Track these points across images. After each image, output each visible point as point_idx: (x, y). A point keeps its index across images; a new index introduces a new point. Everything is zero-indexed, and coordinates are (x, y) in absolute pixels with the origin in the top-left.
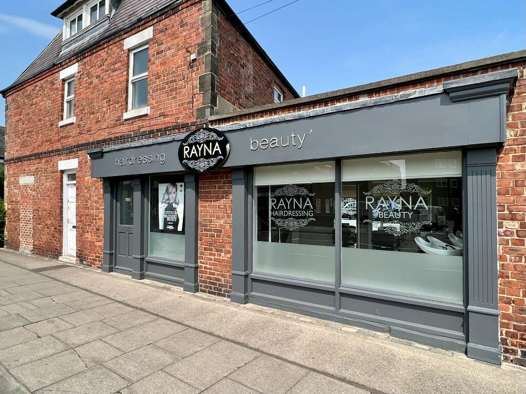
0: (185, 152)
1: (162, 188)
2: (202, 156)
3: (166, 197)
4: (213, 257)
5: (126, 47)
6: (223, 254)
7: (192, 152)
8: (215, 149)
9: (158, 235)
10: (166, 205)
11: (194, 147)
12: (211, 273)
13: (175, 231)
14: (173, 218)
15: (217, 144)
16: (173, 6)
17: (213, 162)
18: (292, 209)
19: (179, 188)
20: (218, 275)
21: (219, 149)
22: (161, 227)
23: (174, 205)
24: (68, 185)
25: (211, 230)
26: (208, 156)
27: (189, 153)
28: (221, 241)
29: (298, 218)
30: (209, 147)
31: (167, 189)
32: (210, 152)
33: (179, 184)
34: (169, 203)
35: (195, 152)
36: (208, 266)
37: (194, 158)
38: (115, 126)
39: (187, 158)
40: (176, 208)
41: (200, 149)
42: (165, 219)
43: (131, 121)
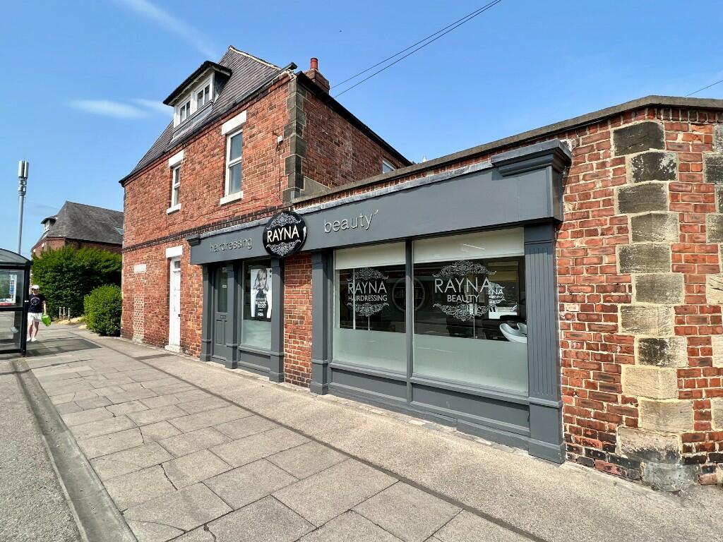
2: (283, 240)
3: (258, 283)
4: (296, 345)
5: (223, 132)
6: (305, 342)
7: (274, 237)
8: (294, 233)
9: (250, 322)
10: (257, 292)
12: (295, 363)
13: (264, 319)
14: (264, 306)
15: (295, 228)
16: (262, 90)
17: (292, 246)
18: (367, 294)
19: (269, 274)
20: (301, 364)
21: (297, 233)
22: (253, 315)
23: (264, 292)
24: (175, 272)
25: (294, 317)
26: (288, 240)
27: (272, 238)
28: (304, 328)
29: (373, 303)
30: (288, 230)
31: (258, 275)
32: (289, 236)
33: (268, 270)
34: (260, 289)
35: (277, 236)
36: (293, 355)
37: (276, 242)
38: (214, 211)
39: (270, 243)
40: (265, 295)
41: (281, 233)
42: (257, 306)
43: (226, 207)
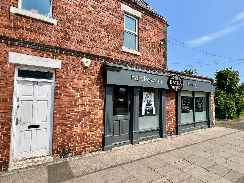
0: (171, 82)
1: (144, 95)
2: (176, 85)
3: (147, 99)
4: (169, 122)
6: (172, 120)
7: (173, 83)
8: (180, 84)
10: (146, 103)
11: (174, 81)
13: (152, 114)
14: (151, 109)
15: (181, 82)
16: (153, 14)
17: (180, 88)
19: (152, 95)
20: (171, 128)
21: (181, 84)
22: (143, 113)
23: (150, 103)
24: (18, 81)
26: (178, 86)
27: (172, 83)
28: (172, 115)
30: (178, 82)
31: (147, 95)
32: (179, 84)
34: (148, 102)
35: (174, 83)
36: (168, 126)
37: (174, 85)
39: (171, 84)
40: (151, 104)
41: (176, 82)
42: (146, 109)
